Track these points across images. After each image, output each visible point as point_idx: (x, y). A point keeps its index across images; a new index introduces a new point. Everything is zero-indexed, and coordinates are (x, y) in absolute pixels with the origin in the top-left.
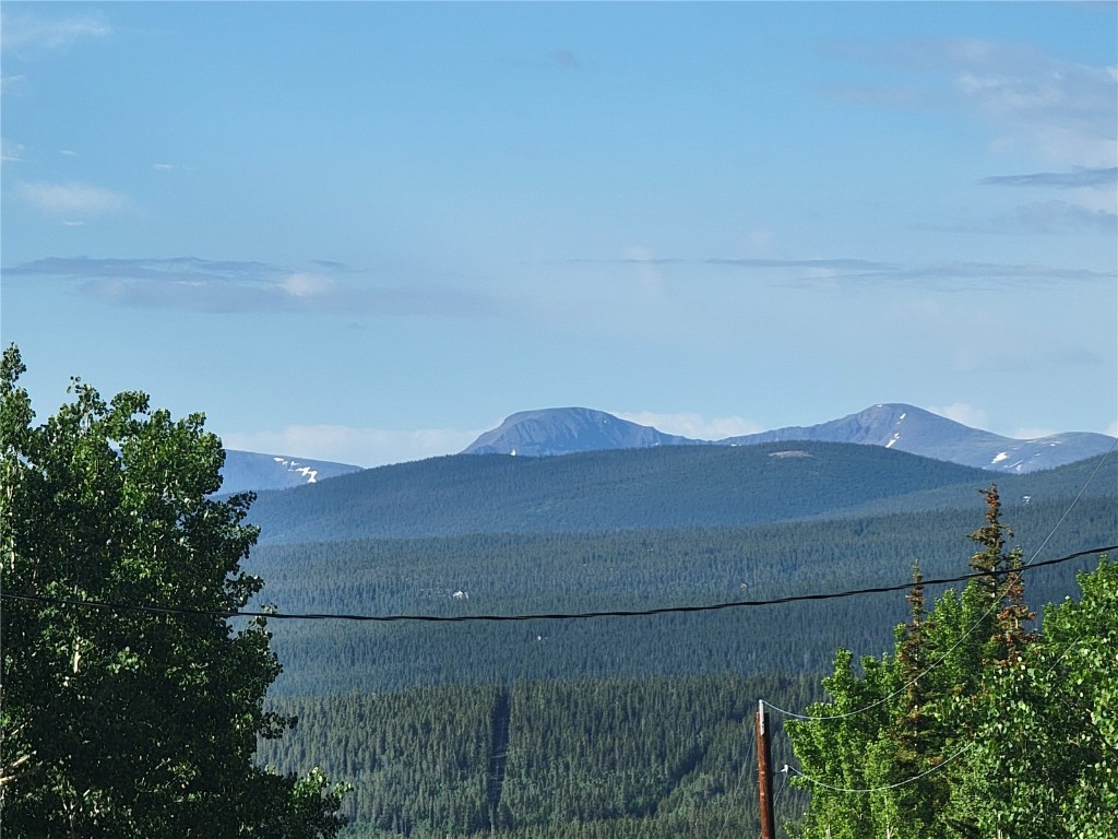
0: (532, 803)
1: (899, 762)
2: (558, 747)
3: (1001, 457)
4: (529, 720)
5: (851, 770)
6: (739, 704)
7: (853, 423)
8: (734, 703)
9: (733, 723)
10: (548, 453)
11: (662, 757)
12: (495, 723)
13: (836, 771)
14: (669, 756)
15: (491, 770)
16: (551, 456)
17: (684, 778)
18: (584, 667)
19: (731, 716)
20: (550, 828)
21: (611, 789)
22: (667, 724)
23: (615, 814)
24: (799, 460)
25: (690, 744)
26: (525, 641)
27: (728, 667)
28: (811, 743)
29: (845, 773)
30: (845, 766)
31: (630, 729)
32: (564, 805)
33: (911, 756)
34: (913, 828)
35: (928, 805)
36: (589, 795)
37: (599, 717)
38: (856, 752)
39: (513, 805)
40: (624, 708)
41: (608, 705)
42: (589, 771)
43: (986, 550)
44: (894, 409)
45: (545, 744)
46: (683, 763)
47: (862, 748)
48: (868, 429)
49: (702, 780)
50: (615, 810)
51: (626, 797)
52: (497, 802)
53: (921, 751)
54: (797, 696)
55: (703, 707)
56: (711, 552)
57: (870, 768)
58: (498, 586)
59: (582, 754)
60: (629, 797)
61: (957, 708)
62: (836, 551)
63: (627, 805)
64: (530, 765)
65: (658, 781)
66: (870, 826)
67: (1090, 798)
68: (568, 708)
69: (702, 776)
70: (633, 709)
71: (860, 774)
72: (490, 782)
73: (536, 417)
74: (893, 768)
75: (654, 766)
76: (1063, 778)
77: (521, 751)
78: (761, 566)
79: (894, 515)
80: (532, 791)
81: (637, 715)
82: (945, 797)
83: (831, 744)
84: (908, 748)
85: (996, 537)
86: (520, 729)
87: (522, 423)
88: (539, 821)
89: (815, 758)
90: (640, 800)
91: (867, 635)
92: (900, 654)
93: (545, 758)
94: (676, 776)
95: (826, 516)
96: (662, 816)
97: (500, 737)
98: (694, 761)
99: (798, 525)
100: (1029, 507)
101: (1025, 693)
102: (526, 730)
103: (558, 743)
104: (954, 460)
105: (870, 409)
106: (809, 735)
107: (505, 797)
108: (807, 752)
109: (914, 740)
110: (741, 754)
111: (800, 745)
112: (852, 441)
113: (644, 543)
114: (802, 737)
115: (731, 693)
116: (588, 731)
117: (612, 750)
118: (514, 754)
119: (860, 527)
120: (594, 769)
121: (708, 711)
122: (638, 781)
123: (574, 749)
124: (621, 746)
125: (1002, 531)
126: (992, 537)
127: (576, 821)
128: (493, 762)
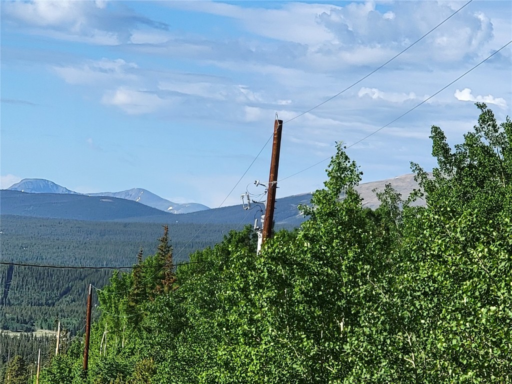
0: (17, 299)
1: (129, 305)
2: (27, 282)
3: (171, 208)
4: (19, 273)
5: (115, 307)
6: (83, 275)
7: (127, 193)
8: (81, 275)
9: (80, 281)
10: (33, 192)
11: (58, 289)
12: (8, 273)
13: (110, 306)
14: (60, 289)
15: (6, 287)
16: (34, 193)
17: (64, 296)
18: (37, 259)
19: (80, 279)
20: (22, 307)
21: (41, 297)
22: (60, 279)
23: (42, 305)
24: (110, 202)
25: (67, 286)
26: (20, 249)
27: (81, 263)
28: (104, 297)
29: (113, 308)
30: (113, 305)
31: (49, 279)
32: (27, 301)
33: (133, 304)
34: (131, 326)
35: (137, 319)
36: (35, 299)
37: (40, 274)
38: (117, 301)
39: (11, 299)
40: (48, 273)
41: (43, 271)
42: (35, 290)
43: (163, 244)
44: (140, 190)
45: (23, 281)
46: (64, 291)
47: (119, 300)
48: (131, 195)
49: (69, 298)
50: (42, 303)
51: (46, 300)
52: (6, 297)
53: (136, 303)
54: (101, 275)
55: (72, 275)
56: (79, 228)
57: (121, 307)
58: (14, 231)
59: (34, 286)
60: (47, 300)
61: (148, 307)
62: (118, 232)
63: (46, 303)
64: (17, 287)
65: (56, 296)
66: (119, 324)
67: (183, 338)
68: (31, 271)
69: (69, 296)
70: (51, 274)
71: (117, 308)
72: (5, 291)
73: (31, 181)
74: (127, 308)
75: (55, 291)
76: (176, 332)
77: (16, 283)
78: (94, 234)
79: (136, 223)
80: (18, 295)
81: (52, 276)
82: (142, 318)
83: (110, 298)
84: (133, 302)
85: (166, 240)
86: (16, 275)
87: (26, 182)
88: (18, 304)
89: (104, 302)
90: (50, 301)
91: (124, 259)
92: (133, 274)
93: (23, 285)
94: (61, 296)
95: (116, 220)
96: (56, 307)
97: (9, 277)
98: (67, 291)
99: (107, 223)
100: (177, 224)
101: (168, 305)
102: (18, 276)
103: (27, 280)
104: (157, 208)
105: (133, 189)
106: (103, 295)
107: (9, 296)
108: (102, 300)
109: (135, 300)
110: (82, 291)
111: (101, 297)
112: (126, 198)
113: (59, 223)
114: (101, 295)
115: (81, 272)
116: (36, 278)
117: (43, 285)
118: (13, 283)
119: (125, 225)
120: (37, 291)
121: (73, 277)
122: (50, 296)
123: (31, 284)
124: (46, 284)
125: (168, 239)
126: (165, 240)
127: (30, 305)
128: (6, 285)
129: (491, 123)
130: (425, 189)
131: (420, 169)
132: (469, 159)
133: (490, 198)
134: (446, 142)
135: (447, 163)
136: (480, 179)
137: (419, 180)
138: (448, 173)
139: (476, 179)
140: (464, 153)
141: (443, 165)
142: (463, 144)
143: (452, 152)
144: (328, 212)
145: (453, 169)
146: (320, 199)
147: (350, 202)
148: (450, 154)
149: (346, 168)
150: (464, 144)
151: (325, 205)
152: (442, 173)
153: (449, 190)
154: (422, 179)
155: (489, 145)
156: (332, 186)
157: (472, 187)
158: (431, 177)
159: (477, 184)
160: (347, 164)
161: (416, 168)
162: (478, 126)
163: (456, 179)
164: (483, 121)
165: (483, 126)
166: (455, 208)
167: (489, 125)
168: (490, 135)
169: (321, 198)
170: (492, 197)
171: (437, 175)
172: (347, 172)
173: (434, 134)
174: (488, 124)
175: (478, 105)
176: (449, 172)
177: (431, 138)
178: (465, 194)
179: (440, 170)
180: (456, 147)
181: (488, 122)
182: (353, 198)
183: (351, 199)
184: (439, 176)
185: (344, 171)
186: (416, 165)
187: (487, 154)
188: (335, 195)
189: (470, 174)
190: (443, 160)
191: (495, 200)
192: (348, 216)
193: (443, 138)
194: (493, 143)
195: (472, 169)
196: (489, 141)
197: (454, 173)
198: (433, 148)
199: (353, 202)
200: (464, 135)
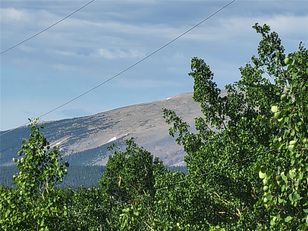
129: (276, 51)
130: (185, 147)
131: (178, 119)
132: (246, 105)
133: (277, 160)
134: (213, 81)
135: (216, 111)
136: (263, 133)
137: (177, 135)
138: (217, 124)
139: (258, 132)
140: (239, 96)
141: (210, 114)
142: (238, 81)
143: (222, 95)
144: (19, 221)
145: (224, 119)
146: (8, 204)
147: (51, 206)
148: (220, 98)
149: (44, 156)
150: (240, 81)
151: (14, 211)
152: (209, 125)
153: (219, 148)
154: (181, 133)
155: (274, 84)
156: (24, 183)
157: (252, 144)
158: (193, 131)
159: (258, 139)
160: (45, 152)
161: (172, 117)
162: (258, 57)
163: (229, 133)
164: (265, 52)
165: (265, 58)
166: (229, 175)
167: (274, 56)
168: (276, 70)
169: (9, 202)
170: (281, 158)
171: (202, 127)
172: (45, 162)
173: (195, 69)
174: (273, 53)
175: (257, 28)
176: (219, 122)
177: (191, 76)
178: (243, 153)
179: (205, 120)
180: (227, 88)
181: (272, 52)
182: (54, 201)
183: (52, 201)
184: (204, 129)
185: (42, 161)
186: (171, 113)
187: (272, 97)
188: (28, 196)
189: (249, 127)
190: (210, 106)
191: (285, 163)
192: (48, 226)
193: (209, 75)
194: (280, 81)
195: (251, 119)
196: (275, 78)
197: (226, 124)
198: (195, 89)
199: (54, 206)
200: (241, 69)
